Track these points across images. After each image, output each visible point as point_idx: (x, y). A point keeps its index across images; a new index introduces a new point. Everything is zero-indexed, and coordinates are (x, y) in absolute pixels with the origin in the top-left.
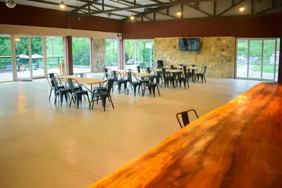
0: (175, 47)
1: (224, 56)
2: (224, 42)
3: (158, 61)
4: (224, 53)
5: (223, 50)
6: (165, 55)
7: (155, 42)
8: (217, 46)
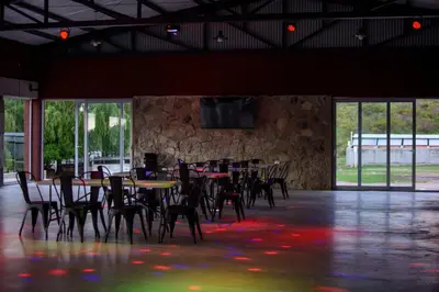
0: (188, 120)
1: (308, 139)
2: (307, 106)
3: (147, 155)
4: (308, 133)
5: (305, 126)
6: (163, 139)
7: (136, 106)
8: (291, 116)
